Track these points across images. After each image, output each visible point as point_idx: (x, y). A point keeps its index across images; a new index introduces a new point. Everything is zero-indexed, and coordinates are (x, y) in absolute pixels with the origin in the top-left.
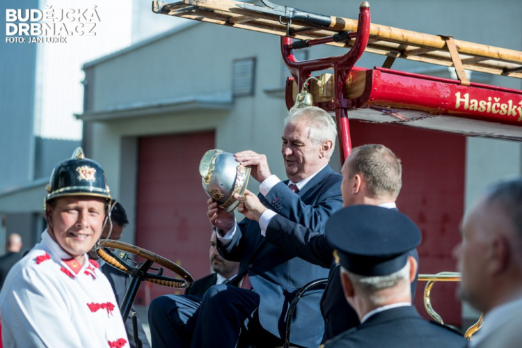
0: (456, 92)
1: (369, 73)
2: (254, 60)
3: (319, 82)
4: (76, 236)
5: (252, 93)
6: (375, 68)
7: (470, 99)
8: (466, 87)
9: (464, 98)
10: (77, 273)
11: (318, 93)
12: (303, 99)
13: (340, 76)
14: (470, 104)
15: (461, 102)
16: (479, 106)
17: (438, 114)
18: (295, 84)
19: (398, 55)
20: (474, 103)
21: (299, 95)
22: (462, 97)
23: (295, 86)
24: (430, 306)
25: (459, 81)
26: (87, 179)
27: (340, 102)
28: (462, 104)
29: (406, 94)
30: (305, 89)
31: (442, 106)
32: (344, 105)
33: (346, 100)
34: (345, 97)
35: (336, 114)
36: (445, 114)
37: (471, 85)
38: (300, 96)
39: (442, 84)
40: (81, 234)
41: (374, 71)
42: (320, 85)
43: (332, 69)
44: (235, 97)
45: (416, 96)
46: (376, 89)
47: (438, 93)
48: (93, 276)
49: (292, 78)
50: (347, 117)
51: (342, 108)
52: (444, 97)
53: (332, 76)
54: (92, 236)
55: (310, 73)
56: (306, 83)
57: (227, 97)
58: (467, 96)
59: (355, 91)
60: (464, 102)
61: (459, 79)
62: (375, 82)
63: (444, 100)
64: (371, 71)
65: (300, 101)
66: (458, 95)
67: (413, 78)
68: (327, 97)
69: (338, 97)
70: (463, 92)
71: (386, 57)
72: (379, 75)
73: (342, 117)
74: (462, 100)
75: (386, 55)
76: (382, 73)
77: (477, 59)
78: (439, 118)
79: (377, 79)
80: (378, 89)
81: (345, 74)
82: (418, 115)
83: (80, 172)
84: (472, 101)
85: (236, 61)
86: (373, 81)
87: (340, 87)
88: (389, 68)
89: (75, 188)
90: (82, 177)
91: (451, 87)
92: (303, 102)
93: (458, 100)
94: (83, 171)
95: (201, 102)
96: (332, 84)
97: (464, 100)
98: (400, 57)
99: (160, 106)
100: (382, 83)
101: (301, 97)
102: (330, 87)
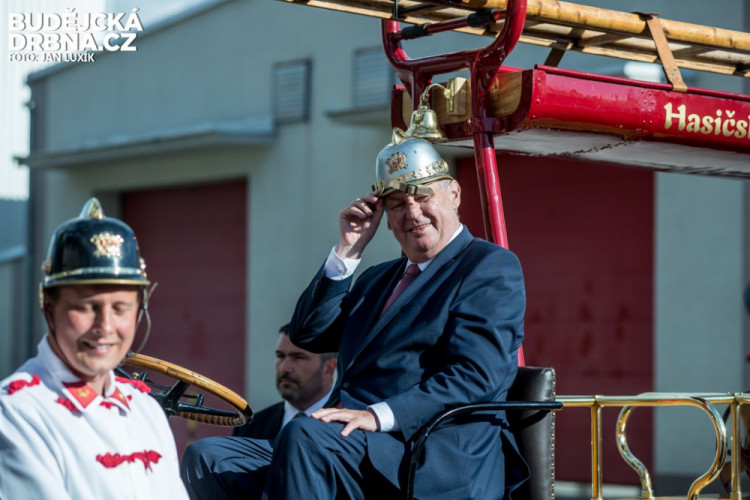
0: (666, 104)
1: (527, 75)
2: (309, 64)
3: (447, 92)
4: (93, 348)
5: (306, 118)
6: (536, 67)
7: (688, 114)
8: (681, 95)
9: (678, 112)
10: (85, 407)
11: (445, 109)
12: (422, 119)
13: (480, 81)
14: (687, 122)
15: (673, 119)
16: (701, 125)
17: (637, 139)
18: (406, 95)
19: (569, 46)
20: (693, 120)
21: (415, 112)
22: (675, 110)
23: (407, 99)
24: (627, 448)
25: (669, 86)
26: (109, 255)
27: (481, 124)
28: (675, 122)
29: (586, 108)
30: (424, 104)
31: (644, 126)
32: (488, 128)
33: (491, 119)
34: (489, 115)
35: (475, 142)
36: (649, 138)
37: (689, 91)
38: (416, 114)
39: (642, 90)
40: (101, 345)
41: (535, 72)
42: (448, 97)
43: (467, 71)
44: (279, 123)
45: (603, 110)
46: (538, 100)
47: (637, 106)
48: (120, 409)
49: (400, 86)
50: (493, 147)
51: (484, 132)
52: (646, 112)
53: (466, 82)
54: (120, 345)
55: (430, 78)
56: (425, 95)
57: (264, 124)
58: (682, 108)
59: (506, 105)
60: (678, 119)
61: (669, 82)
62: (537, 89)
63: (646, 115)
64: (531, 72)
65: (418, 122)
66: (669, 107)
67: (596, 82)
68: (459, 116)
69: (476, 115)
70: (676, 103)
71: (550, 49)
72: (543, 78)
73: (485, 146)
74: (675, 116)
75: (550, 46)
76: (548, 75)
77: (696, 49)
78: (638, 145)
79: (540, 85)
80: (542, 100)
81: (488, 77)
82: (605, 140)
83: (98, 243)
84: (690, 118)
85: (278, 65)
86: (534, 87)
87: (481, 97)
88: (556, 66)
89: (90, 270)
90: (100, 251)
91: (657, 95)
92: (422, 124)
93: (669, 116)
94: (101, 242)
95: (224, 134)
96: (467, 95)
97: (677, 115)
98: (572, 49)
99: (156, 141)
100: (548, 91)
101: (418, 116)
102: (464, 100)
